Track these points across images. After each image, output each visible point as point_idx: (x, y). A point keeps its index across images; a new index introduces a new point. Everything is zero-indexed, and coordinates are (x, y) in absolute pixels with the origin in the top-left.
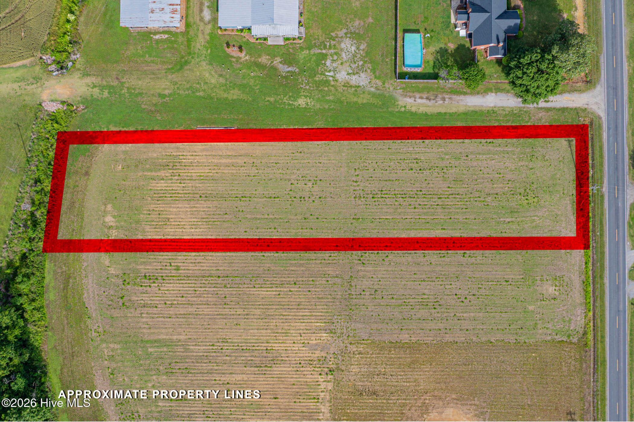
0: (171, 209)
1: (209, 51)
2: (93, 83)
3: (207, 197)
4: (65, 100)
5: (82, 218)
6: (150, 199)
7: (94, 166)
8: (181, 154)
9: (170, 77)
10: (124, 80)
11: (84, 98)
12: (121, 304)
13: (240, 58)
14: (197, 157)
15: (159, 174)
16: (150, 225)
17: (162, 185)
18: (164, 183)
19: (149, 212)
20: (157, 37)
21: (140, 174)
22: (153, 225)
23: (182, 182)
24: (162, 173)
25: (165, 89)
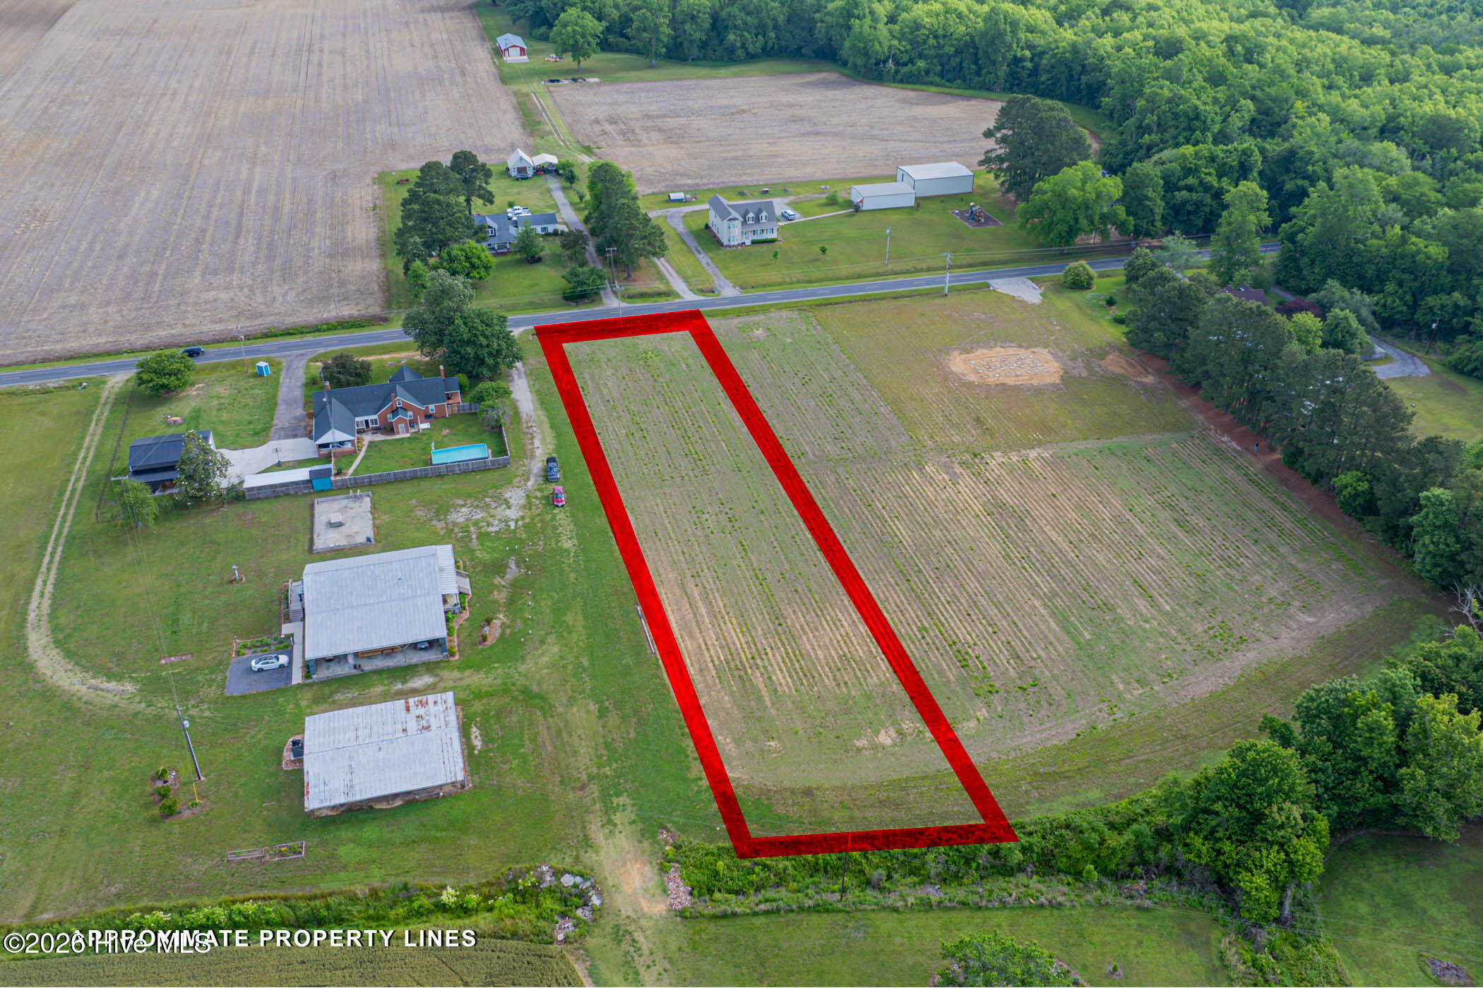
0: (822, 657)
1: (496, 665)
2: (603, 826)
3: (779, 619)
4: (657, 867)
5: (906, 780)
6: (816, 689)
7: (786, 784)
8: (711, 665)
9: (561, 710)
10: (584, 777)
11: (643, 835)
12: (1035, 689)
13: (503, 624)
14: (709, 643)
15: (761, 686)
16: (865, 679)
17: (780, 677)
18: (776, 674)
19: (842, 685)
20: (478, 743)
21: (773, 711)
22: (862, 674)
23: (763, 652)
24: (759, 682)
25: (588, 712)
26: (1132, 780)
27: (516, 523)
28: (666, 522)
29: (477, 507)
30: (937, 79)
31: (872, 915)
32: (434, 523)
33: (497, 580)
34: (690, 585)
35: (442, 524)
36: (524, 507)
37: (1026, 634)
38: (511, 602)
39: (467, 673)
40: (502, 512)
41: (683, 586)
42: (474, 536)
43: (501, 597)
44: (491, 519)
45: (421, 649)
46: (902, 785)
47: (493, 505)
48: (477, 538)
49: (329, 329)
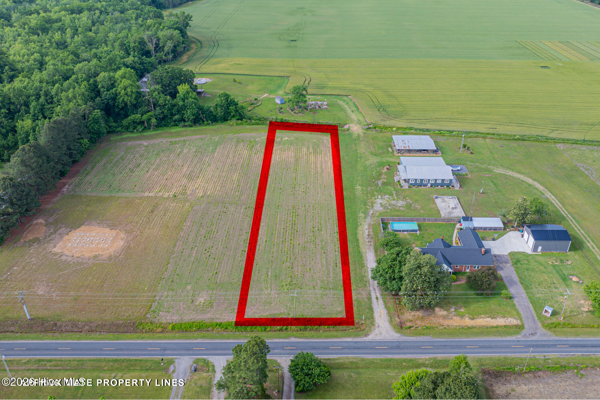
4: (350, 129)
5: (288, 134)
6: (297, 147)
9: (368, 152)
12: (239, 141)
13: (383, 170)
18: (306, 151)
23: (306, 155)
27: (378, 197)
29: (394, 205)
32: (411, 202)
33: (385, 180)
35: (408, 201)
36: (374, 203)
38: (381, 174)
40: (384, 202)
42: (395, 195)
43: (383, 176)
44: (388, 200)
47: (387, 205)
48: (393, 194)
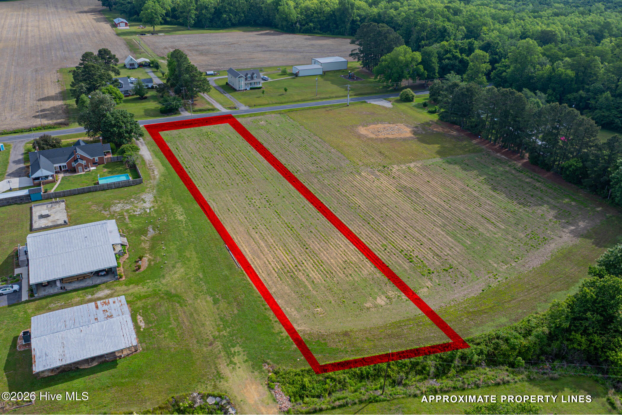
1: (148, 281)
2: (228, 365)
3: (305, 246)
4: (266, 387)
6: (335, 279)
7: (332, 330)
8: (273, 271)
9: (190, 302)
10: (211, 338)
11: (253, 368)
12: (452, 270)
13: (149, 260)
14: (269, 260)
15: (304, 280)
16: (361, 272)
17: (313, 274)
18: (311, 273)
19: (349, 276)
20: (142, 325)
21: (315, 293)
22: (358, 270)
23: (301, 263)
24: (303, 278)
25: (207, 302)
26: (520, 311)
27: (150, 209)
28: (233, 204)
29: (127, 203)
30: (319, 31)
31: (404, 401)
32: (103, 212)
33: (143, 238)
34: (253, 233)
35: (108, 212)
36: (153, 202)
37: (438, 244)
38: (152, 248)
39: (131, 286)
40: (141, 205)
41: (248, 233)
42: (126, 217)
43: (146, 246)
44: (135, 209)
45: (102, 276)
46: (398, 325)
47: (136, 202)
48: (129, 218)
49: (37, 130)
